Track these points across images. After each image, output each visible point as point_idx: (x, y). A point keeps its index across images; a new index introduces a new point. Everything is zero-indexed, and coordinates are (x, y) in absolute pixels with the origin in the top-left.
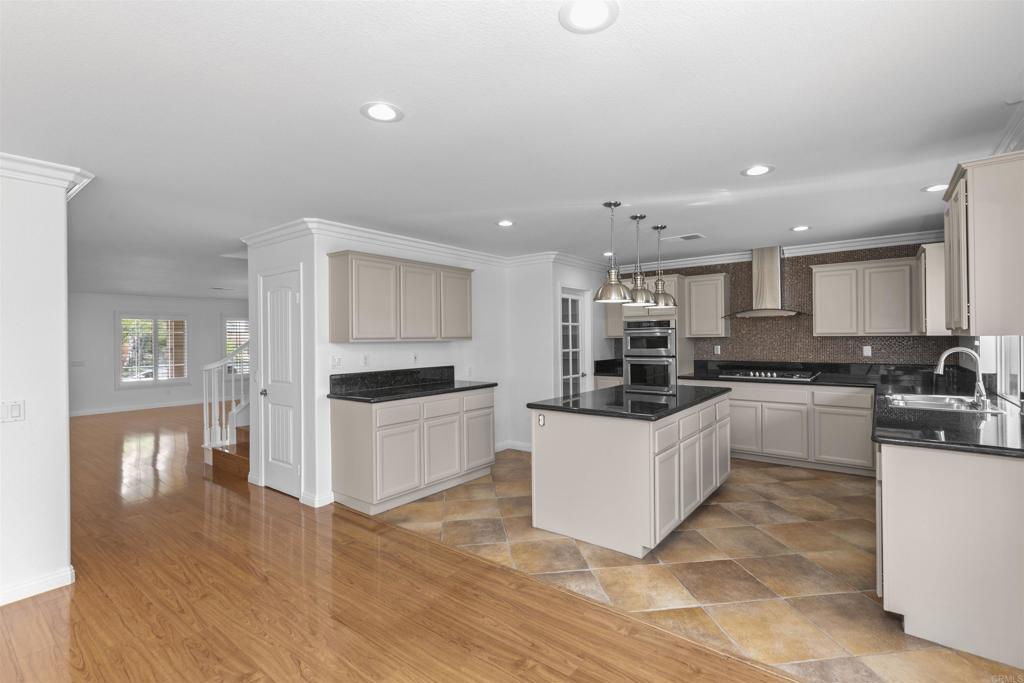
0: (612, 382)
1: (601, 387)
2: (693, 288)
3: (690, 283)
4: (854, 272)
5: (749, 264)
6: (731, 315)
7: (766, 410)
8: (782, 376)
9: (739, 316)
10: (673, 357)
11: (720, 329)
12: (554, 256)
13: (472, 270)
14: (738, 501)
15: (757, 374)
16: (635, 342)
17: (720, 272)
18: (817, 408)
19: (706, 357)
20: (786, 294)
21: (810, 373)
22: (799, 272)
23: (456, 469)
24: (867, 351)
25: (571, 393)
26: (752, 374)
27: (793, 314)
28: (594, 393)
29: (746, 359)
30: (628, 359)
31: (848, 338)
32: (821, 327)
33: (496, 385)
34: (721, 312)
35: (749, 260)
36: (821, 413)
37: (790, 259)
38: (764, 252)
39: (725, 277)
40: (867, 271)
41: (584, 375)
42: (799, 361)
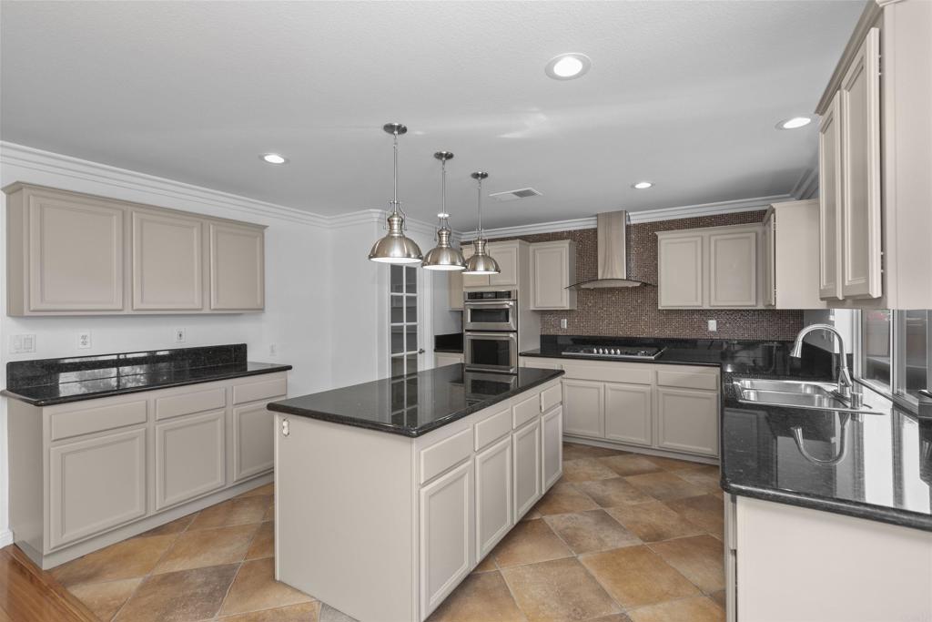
0: (455, 359)
1: (441, 365)
2: (538, 255)
3: (534, 252)
4: (699, 240)
5: (595, 231)
6: (576, 286)
7: (609, 391)
8: (626, 353)
9: (583, 287)
10: (514, 331)
11: (563, 301)
12: (378, 215)
13: (265, 227)
14: (567, 511)
15: (601, 351)
16: (476, 314)
17: (566, 238)
18: (660, 389)
19: (552, 332)
20: (633, 265)
21: (655, 350)
22: (644, 240)
23: (219, 481)
24: (712, 325)
25: (405, 373)
26: (595, 351)
27: (638, 284)
28: (435, 372)
29: (592, 334)
30: (469, 333)
31: (693, 312)
32: (667, 300)
33: (290, 368)
34: (566, 282)
35: (594, 226)
36: (665, 394)
37: (637, 226)
38: (609, 217)
39: (570, 244)
40: (713, 239)
41: (422, 352)
42: (644, 335)
